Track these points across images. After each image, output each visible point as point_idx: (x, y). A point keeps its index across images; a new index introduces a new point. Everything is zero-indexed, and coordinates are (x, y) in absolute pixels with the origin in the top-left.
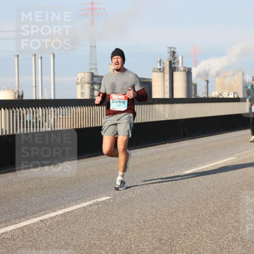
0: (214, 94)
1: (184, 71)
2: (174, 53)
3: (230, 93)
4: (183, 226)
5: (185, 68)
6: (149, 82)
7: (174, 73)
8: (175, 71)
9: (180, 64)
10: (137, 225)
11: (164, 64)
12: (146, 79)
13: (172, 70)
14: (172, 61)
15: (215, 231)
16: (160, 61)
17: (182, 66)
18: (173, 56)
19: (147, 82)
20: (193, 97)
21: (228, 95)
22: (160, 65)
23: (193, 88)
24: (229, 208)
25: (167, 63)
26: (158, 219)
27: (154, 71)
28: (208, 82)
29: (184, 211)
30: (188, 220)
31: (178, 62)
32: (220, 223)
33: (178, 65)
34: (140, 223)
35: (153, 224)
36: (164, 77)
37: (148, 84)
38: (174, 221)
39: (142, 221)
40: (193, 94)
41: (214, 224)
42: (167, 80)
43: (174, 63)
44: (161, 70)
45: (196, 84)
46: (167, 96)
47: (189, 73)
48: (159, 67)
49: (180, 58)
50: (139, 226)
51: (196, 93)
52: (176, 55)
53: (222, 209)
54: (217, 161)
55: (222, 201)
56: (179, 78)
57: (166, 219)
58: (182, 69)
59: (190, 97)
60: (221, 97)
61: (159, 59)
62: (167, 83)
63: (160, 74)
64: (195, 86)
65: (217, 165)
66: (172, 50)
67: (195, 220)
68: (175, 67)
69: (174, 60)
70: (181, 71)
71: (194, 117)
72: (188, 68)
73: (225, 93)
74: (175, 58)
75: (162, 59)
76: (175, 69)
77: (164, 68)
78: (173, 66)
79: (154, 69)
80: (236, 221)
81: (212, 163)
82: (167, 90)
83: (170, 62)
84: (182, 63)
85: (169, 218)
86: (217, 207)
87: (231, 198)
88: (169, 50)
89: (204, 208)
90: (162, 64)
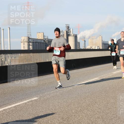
0: (88, 47)
1: (73, 36)
2: (68, 27)
3: (96, 47)
4: (74, 111)
5: (74, 34)
7: (69, 37)
9: (72, 33)
10: (51, 111)
11: (64, 33)
13: (68, 35)
14: (68, 31)
15: (89, 113)
17: (73, 33)
18: (68, 29)
20: (78, 49)
21: (95, 48)
23: (78, 44)
24: (96, 103)
25: (65, 32)
28: (85, 41)
29: (74, 104)
30: (76, 108)
31: (71, 32)
32: (91, 110)
33: (71, 33)
34: (53, 110)
38: (69, 109)
40: (78, 47)
41: (89, 110)
43: (69, 32)
44: (63, 36)
45: (79, 42)
47: (76, 37)
49: (72, 30)
51: (79, 47)
52: (69, 28)
53: (92, 103)
54: (90, 80)
57: (65, 108)
59: (77, 49)
60: (91, 49)
61: (61, 30)
64: (79, 43)
66: (68, 26)
67: (80, 108)
68: (69, 34)
69: (69, 31)
70: (72, 36)
71: (79, 58)
72: (76, 35)
73: (93, 47)
74: (69, 30)
76: (69, 35)
77: (64, 34)
78: (68, 33)
80: (99, 109)
81: (87, 81)
83: (67, 32)
84: (73, 32)
85: (67, 108)
86: (90, 102)
87: (97, 98)
88: (66, 26)
89: (84, 102)
90: (63, 33)
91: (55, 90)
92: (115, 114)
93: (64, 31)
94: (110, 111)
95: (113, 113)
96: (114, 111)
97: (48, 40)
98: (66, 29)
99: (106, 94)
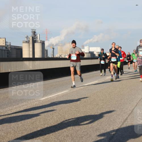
0: (57, 56)
1: (40, 42)
2: (35, 32)
3: (66, 55)
6: (21, 48)
7: (35, 44)
8: (35, 43)
9: (38, 39)
10: (13, 130)
12: (19, 47)
14: (34, 37)
16: (27, 37)
17: (39, 39)
18: (34, 34)
19: (20, 48)
20: (45, 57)
21: (65, 57)
22: (27, 39)
23: (46, 52)
25: (31, 38)
26: (25, 126)
27: (23, 43)
28: (53, 49)
29: (40, 121)
30: (42, 126)
31: (37, 37)
34: (15, 128)
35: (22, 129)
36: (29, 46)
37: (20, 49)
38: (34, 126)
39: (16, 127)
40: (45, 56)
42: (31, 47)
43: (35, 38)
44: (28, 42)
46: (31, 57)
47: (43, 43)
48: (26, 40)
49: (38, 35)
50: (14, 130)
51: (47, 55)
53: (61, 119)
54: (59, 93)
55: (61, 115)
56: (38, 46)
57: (29, 126)
58: (39, 41)
60: (61, 57)
61: (26, 36)
62: (31, 49)
63: (27, 44)
64: (47, 51)
65: (58, 95)
66: (34, 31)
68: (35, 40)
69: (35, 36)
70: (39, 43)
71: (46, 68)
72: (43, 41)
73: (63, 55)
74: (36, 35)
75: (28, 36)
76: (36, 41)
77: (29, 41)
78: (34, 40)
79: (24, 41)
81: (56, 94)
82: (31, 53)
83: (33, 37)
84: (39, 38)
85: (31, 125)
86: (58, 118)
87: (66, 113)
88: (32, 30)
89: (51, 119)
90: (28, 38)
91: (17, 105)
92: (85, 132)
93: (29, 37)
94: (80, 128)
95: (83, 130)
96: (85, 128)
97: (11, 47)
98: (32, 34)
99: (76, 109)
